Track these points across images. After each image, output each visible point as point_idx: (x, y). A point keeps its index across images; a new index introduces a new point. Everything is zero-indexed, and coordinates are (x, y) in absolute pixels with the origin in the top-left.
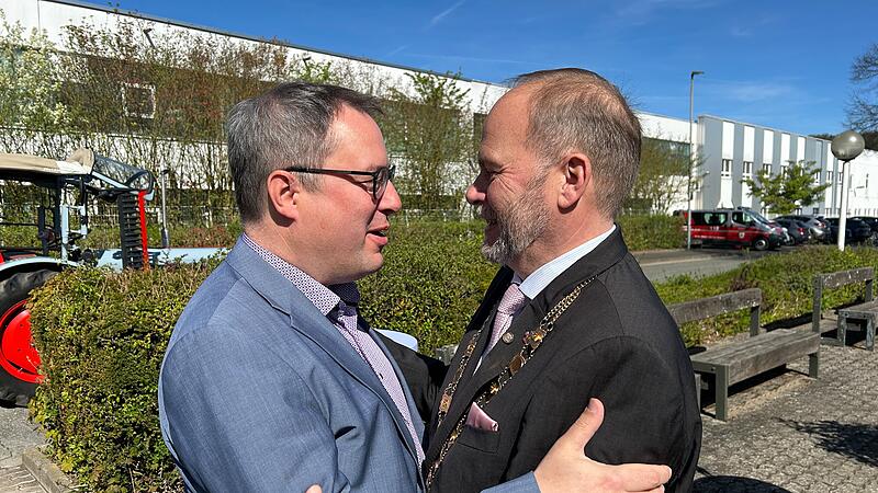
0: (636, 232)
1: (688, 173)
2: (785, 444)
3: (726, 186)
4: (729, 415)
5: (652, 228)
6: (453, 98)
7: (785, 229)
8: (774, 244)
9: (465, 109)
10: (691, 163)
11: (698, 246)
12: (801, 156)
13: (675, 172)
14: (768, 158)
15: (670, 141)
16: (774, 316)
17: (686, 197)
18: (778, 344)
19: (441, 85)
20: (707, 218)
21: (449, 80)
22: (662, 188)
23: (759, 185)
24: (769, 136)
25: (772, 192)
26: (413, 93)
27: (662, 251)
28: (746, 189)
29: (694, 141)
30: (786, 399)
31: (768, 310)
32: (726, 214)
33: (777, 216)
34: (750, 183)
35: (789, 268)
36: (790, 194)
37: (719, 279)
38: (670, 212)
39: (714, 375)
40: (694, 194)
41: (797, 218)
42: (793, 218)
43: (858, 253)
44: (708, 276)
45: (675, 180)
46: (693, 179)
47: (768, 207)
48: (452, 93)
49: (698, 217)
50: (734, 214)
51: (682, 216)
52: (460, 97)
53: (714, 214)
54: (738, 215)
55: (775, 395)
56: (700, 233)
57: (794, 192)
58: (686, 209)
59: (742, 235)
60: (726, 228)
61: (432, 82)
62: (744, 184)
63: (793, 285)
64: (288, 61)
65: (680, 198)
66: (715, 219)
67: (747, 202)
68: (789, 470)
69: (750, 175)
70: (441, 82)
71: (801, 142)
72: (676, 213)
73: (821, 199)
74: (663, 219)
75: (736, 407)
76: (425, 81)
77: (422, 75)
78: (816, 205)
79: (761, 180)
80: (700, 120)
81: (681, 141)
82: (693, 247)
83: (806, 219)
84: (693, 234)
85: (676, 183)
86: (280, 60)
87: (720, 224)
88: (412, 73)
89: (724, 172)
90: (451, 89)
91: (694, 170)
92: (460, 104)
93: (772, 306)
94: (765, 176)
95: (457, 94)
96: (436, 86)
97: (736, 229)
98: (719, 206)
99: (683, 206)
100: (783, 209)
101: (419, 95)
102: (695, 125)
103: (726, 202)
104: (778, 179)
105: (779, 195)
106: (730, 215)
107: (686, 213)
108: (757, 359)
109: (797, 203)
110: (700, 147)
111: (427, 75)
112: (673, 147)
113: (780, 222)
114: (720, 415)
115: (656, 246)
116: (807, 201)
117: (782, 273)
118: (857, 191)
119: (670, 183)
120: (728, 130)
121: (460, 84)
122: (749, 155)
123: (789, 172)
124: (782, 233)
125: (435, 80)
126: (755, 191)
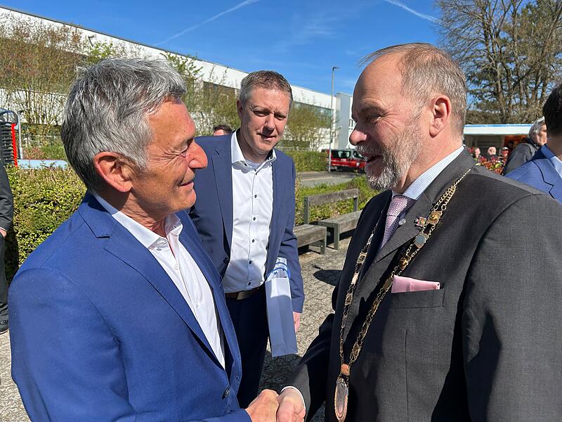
0: (300, 161)
1: (330, 127)
6: (191, 72)
9: (200, 79)
10: (332, 121)
11: (334, 170)
13: (322, 126)
15: (320, 107)
17: (329, 141)
19: (184, 63)
20: (340, 154)
21: (190, 60)
22: (316, 135)
27: (314, 172)
29: (334, 108)
31: (364, 201)
32: (350, 152)
37: (341, 186)
38: (320, 150)
39: (333, 229)
40: (334, 140)
44: (336, 184)
45: (322, 131)
46: (333, 131)
48: (191, 69)
49: (335, 153)
50: (354, 152)
51: (326, 152)
52: (196, 71)
53: (344, 152)
56: (334, 163)
58: (328, 148)
59: (358, 164)
60: (350, 160)
61: (178, 60)
64: (82, 40)
65: (326, 142)
66: (344, 155)
72: (323, 151)
74: (316, 154)
76: (173, 59)
77: (172, 55)
80: (338, 95)
81: (327, 107)
82: (332, 170)
84: (332, 163)
85: (323, 133)
86: (76, 38)
87: (346, 158)
88: (163, 52)
89: (350, 127)
90: (190, 66)
91: (334, 125)
92: (197, 76)
93: (366, 199)
95: (194, 69)
96: (181, 63)
97: (355, 160)
98: (347, 147)
99: (327, 147)
102: (335, 99)
106: (352, 153)
107: (328, 151)
110: (337, 112)
111: (174, 55)
112: (322, 111)
114: (336, 248)
115: (312, 170)
119: (320, 132)
121: (196, 63)
125: (180, 59)
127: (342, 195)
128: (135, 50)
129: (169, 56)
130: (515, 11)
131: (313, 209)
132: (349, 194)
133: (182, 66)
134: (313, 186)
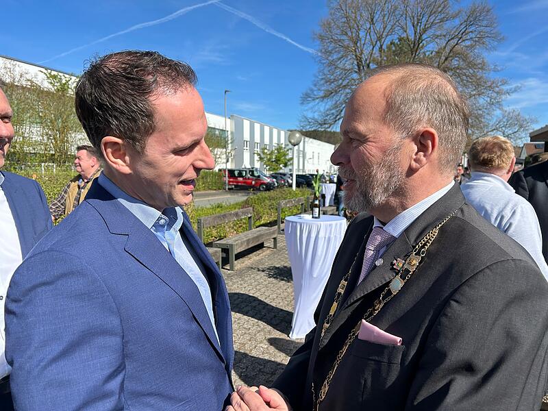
1: (225, 147)
2: (258, 277)
3: (247, 155)
4: (236, 268)
5: (206, 178)
7: (274, 180)
8: (269, 187)
10: (227, 142)
11: (232, 189)
12: (282, 141)
13: (218, 146)
14: (267, 141)
15: (214, 128)
16: (262, 222)
17: (225, 161)
18: (259, 233)
19: (67, 82)
20: (236, 173)
23: (263, 156)
24: (267, 129)
25: (269, 160)
26: (46, 85)
27: (212, 192)
28: (257, 157)
29: (228, 128)
30: (262, 259)
31: (259, 219)
32: (246, 171)
33: (272, 172)
34: (259, 155)
35: (270, 199)
36: (277, 161)
38: (216, 169)
39: (228, 249)
40: (230, 160)
41: (281, 174)
42: (278, 174)
43: (301, 191)
45: (218, 151)
46: (228, 151)
47: (268, 168)
49: (231, 172)
50: (250, 171)
51: (223, 172)
53: (240, 171)
54: (252, 172)
55: (257, 258)
56: (233, 182)
57: (279, 160)
58: (225, 168)
59: (253, 182)
60: (246, 179)
61: (60, 79)
62: (256, 155)
63: (271, 207)
65: (222, 162)
66: (240, 175)
67: (257, 165)
68: (258, 287)
69: (258, 150)
70: (67, 79)
71: (282, 133)
72: (220, 170)
73: (292, 164)
74: (213, 173)
75: (239, 265)
76: (55, 77)
78: (290, 167)
79: (264, 153)
80: (231, 117)
81: (221, 128)
82: (229, 189)
83: (285, 175)
84: (229, 182)
85: (219, 153)
87: (242, 177)
88: (46, 72)
89: (245, 148)
91: (230, 145)
93: (261, 217)
94: (266, 151)
96: (64, 82)
97: (251, 179)
98: (243, 167)
99: (223, 166)
100: (274, 169)
101: (50, 86)
102: (228, 121)
103: (247, 164)
104: (272, 153)
105: (272, 162)
106: (248, 172)
107: (225, 170)
108: (248, 241)
109: (281, 166)
110: (232, 133)
111: (56, 73)
112: (217, 132)
113: (273, 176)
114: (232, 269)
115: (210, 189)
116: (286, 165)
117: (267, 201)
118: (309, 160)
119: (215, 153)
120: (246, 124)
122: (257, 139)
123: (277, 149)
124: (273, 182)
125: (63, 77)
126: (261, 159)
127: (237, 215)
128: (9, 66)
129: (50, 74)
130: (381, 46)
131: (209, 230)
132: (244, 213)
133: (65, 84)
134: (209, 206)
